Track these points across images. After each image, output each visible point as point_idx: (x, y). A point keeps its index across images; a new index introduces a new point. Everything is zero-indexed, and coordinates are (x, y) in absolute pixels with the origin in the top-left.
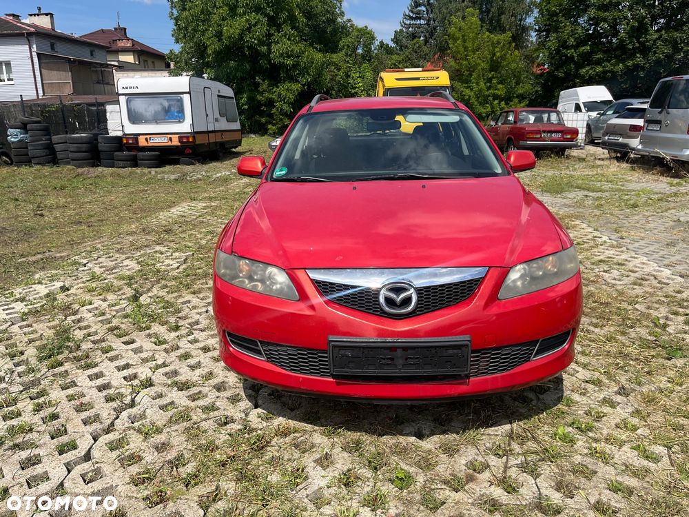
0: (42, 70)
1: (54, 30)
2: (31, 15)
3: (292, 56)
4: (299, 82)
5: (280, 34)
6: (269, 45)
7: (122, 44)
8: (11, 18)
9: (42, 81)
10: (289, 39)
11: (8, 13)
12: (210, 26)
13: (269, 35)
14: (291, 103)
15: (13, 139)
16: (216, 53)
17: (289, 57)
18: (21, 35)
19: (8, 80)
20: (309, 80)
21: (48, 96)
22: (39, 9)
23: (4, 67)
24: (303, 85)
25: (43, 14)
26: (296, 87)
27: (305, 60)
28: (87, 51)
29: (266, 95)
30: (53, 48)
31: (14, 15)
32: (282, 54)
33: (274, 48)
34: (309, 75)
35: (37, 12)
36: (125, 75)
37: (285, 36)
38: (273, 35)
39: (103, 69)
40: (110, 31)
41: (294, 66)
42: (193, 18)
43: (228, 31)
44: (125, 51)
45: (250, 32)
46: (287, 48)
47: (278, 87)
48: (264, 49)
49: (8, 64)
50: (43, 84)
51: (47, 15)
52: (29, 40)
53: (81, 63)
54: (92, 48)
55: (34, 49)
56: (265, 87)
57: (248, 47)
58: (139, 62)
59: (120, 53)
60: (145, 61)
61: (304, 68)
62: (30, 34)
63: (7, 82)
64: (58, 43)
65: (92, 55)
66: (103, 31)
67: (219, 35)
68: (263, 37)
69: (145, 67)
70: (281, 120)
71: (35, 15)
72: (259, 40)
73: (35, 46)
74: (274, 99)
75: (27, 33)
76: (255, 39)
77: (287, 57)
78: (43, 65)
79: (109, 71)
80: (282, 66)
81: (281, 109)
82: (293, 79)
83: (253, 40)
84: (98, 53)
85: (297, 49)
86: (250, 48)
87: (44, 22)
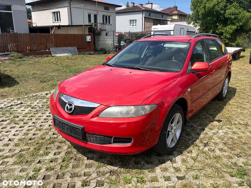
0: (145, 22)
1: (152, 9)
2: (146, 4)
3: (235, 14)
4: (236, 25)
5: (231, 6)
6: (225, 10)
7: (174, 12)
8: (140, 5)
9: (144, 26)
10: (235, 8)
11: (140, 4)
12: (202, 4)
13: (226, 6)
14: (230, 34)
15: (122, 45)
16: (202, 14)
17: (233, 15)
18: (141, 11)
19: (135, 25)
20: (241, 24)
21: (145, 31)
22: (149, 2)
23: (135, 21)
24: (238, 27)
25: (150, 3)
26: (234, 27)
27: (240, 16)
28: (161, 15)
29: (220, 30)
30: (150, 15)
31: (141, 4)
32: (230, 14)
33: (227, 11)
34: (241, 22)
35: (148, 3)
36: (173, 23)
37: (233, 6)
38: (228, 6)
39: (164, 22)
40: (172, 8)
41: (235, 19)
42: (196, 2)
43: (208, 5)
44: (175, 15)
45: (217, 5)
46: (233, 11)
47: (226, 27)
48: (222, 12)
49: (136, 20)
50: (144, 27)
51: (151, 4)
52: (143, 13)
53: (157, 20)
54: (163, 15)
55: (144, 16)
56: (220, 27)
57: (216, 11)
58: (179, 19)
59: (173, 16)
60: (181, 18)
61: (240, 19)
62: (143, 11)
63: (135, 26)
64: (152, 13)
65: (162, 17)
66: (169, 8)
67: (205, 7)
68: (223, 7)
69: (181, 20)
70: (225, 40)
71: (147, 4)
72: (221, 9)
73: (144, 14)
74: (223, 32)
75: (142, 10)
76: (219, 8)
77: (232, 15)
78: (146, 21)
79: (166, 22)
80: (229, 18)
81: (226, 36)
82: (233, 24)
83: (218, 8)
84: (164, 16)
85: (237, 11)
86: (217, 12)
87: (149, 6)
